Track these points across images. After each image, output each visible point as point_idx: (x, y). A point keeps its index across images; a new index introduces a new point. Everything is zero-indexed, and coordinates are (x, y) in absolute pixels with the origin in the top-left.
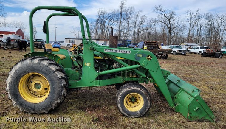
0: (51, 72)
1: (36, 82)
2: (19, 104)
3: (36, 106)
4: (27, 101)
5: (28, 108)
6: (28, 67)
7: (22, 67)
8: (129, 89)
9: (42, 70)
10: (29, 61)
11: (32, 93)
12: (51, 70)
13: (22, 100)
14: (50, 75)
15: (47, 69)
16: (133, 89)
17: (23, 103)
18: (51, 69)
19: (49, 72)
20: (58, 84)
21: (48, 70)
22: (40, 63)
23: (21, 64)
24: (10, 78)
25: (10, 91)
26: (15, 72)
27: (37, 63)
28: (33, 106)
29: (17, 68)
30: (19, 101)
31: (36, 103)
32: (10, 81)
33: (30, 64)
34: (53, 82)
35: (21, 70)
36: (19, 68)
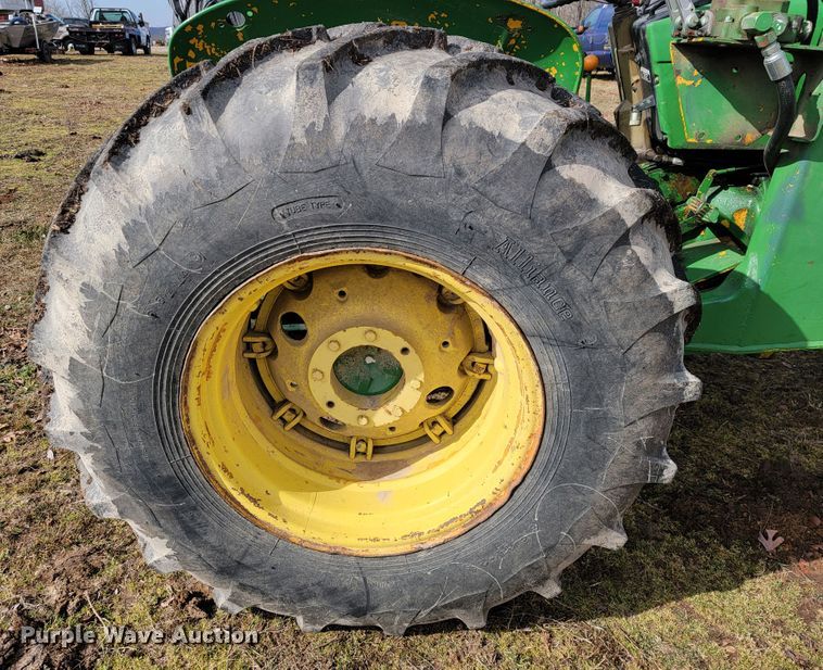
0: (584, 236)
1: (353, 338)
3: (381, 585)
4: (284, 537)
6: (288, 175)
7: (209, 185)
9: (479, 220)
10: (289, 93)
11: (298, 427)
12: (584, 219)
14: (570, 273)
15: (546, 203)
17: (248, 560)
18: (590, 203)
19: (568, 243)
20: (648, 381)
21: (555, 211)
22: (447, 117)
23: (197, 138)
24: (79, 318)
25: (96, 449)
26: (120, 252)
27: (411, 128)
28: (350, 581)
29: (151, 199)
30: (212, 539)
31: (382, 557)
32: (81, 352)
33: (309, 131)
34: (601, 356)
35: (203, 225)
36: (170, 197)
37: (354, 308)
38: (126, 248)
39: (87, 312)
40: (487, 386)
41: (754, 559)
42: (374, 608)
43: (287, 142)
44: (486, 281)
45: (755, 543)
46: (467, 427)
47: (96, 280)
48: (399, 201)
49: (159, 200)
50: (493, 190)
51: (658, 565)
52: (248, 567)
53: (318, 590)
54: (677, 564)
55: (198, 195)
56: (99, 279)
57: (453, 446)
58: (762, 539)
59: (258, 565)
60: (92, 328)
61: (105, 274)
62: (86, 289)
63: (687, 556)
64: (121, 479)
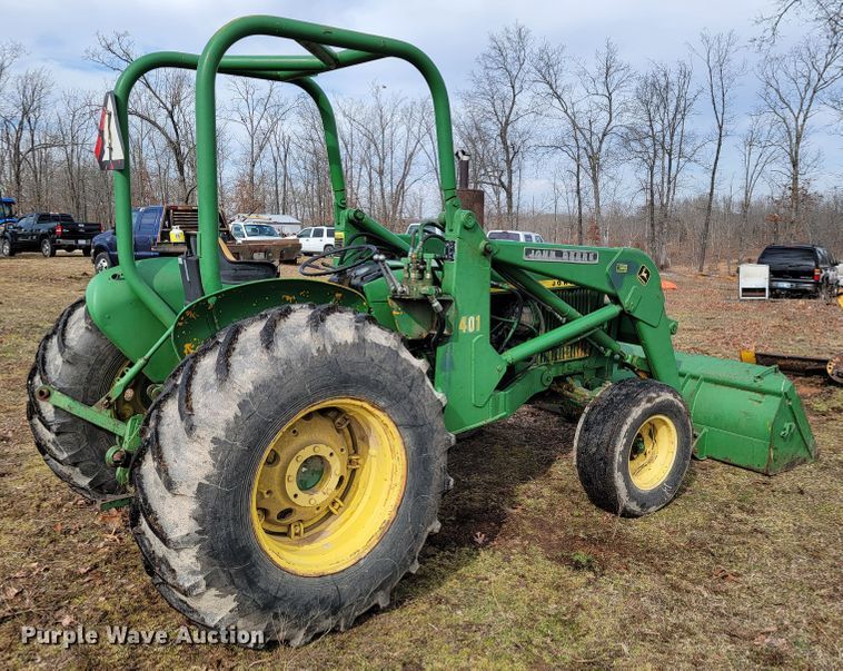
1: (308, 452)
2: (258, 607)
3: (345, 587)
5: (307, 613)
6: (312, 369)
7: (279, 378)
8: (649, 405)
9: (380, 378)
13: (275, 576)
16: (658, 400)
17: (280, 594)
19: (409, 382)
24: (209, 458)
25: (204, 540)
26: (236, 417)
27: (353, 345)
28: (330, 591)
29: (252, 388)
30: (262, 585)
31: (343, 571)
32: (207, 478)
33: (318, 350)
34: (425, 429)
35: (276, 397)
36: (261, 387)
37: (303, 438)
38: (240, 414)
39: (213, 454)
40: (358, 472)
41: (476, 549)
42: (343, 604)
43: (310, 356)
44: (382, 404)
45: (474, 543)
46: (352, 499)
47: (221, 434)
48: (352, 374)
49: (256, 388)
50: (383, 365)
51: (439, 566)
52: (280, 599)
53: (314, 603)
54: (446, 562)
55: (275, 383)
56: (223, 433)
57: (348, 511)
58: (476, 540)
59: (285, 596)
60: (216, 460)
61: (227, 430)
62: (215, 440)
63: (448, 558)
64: (216, 557)
